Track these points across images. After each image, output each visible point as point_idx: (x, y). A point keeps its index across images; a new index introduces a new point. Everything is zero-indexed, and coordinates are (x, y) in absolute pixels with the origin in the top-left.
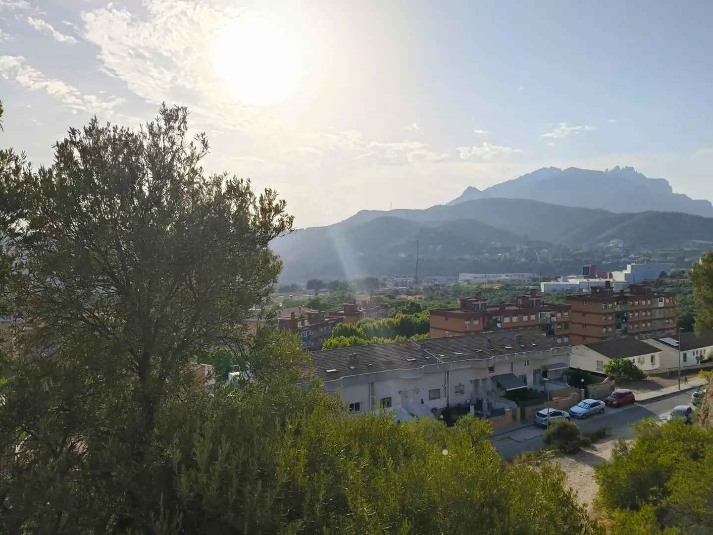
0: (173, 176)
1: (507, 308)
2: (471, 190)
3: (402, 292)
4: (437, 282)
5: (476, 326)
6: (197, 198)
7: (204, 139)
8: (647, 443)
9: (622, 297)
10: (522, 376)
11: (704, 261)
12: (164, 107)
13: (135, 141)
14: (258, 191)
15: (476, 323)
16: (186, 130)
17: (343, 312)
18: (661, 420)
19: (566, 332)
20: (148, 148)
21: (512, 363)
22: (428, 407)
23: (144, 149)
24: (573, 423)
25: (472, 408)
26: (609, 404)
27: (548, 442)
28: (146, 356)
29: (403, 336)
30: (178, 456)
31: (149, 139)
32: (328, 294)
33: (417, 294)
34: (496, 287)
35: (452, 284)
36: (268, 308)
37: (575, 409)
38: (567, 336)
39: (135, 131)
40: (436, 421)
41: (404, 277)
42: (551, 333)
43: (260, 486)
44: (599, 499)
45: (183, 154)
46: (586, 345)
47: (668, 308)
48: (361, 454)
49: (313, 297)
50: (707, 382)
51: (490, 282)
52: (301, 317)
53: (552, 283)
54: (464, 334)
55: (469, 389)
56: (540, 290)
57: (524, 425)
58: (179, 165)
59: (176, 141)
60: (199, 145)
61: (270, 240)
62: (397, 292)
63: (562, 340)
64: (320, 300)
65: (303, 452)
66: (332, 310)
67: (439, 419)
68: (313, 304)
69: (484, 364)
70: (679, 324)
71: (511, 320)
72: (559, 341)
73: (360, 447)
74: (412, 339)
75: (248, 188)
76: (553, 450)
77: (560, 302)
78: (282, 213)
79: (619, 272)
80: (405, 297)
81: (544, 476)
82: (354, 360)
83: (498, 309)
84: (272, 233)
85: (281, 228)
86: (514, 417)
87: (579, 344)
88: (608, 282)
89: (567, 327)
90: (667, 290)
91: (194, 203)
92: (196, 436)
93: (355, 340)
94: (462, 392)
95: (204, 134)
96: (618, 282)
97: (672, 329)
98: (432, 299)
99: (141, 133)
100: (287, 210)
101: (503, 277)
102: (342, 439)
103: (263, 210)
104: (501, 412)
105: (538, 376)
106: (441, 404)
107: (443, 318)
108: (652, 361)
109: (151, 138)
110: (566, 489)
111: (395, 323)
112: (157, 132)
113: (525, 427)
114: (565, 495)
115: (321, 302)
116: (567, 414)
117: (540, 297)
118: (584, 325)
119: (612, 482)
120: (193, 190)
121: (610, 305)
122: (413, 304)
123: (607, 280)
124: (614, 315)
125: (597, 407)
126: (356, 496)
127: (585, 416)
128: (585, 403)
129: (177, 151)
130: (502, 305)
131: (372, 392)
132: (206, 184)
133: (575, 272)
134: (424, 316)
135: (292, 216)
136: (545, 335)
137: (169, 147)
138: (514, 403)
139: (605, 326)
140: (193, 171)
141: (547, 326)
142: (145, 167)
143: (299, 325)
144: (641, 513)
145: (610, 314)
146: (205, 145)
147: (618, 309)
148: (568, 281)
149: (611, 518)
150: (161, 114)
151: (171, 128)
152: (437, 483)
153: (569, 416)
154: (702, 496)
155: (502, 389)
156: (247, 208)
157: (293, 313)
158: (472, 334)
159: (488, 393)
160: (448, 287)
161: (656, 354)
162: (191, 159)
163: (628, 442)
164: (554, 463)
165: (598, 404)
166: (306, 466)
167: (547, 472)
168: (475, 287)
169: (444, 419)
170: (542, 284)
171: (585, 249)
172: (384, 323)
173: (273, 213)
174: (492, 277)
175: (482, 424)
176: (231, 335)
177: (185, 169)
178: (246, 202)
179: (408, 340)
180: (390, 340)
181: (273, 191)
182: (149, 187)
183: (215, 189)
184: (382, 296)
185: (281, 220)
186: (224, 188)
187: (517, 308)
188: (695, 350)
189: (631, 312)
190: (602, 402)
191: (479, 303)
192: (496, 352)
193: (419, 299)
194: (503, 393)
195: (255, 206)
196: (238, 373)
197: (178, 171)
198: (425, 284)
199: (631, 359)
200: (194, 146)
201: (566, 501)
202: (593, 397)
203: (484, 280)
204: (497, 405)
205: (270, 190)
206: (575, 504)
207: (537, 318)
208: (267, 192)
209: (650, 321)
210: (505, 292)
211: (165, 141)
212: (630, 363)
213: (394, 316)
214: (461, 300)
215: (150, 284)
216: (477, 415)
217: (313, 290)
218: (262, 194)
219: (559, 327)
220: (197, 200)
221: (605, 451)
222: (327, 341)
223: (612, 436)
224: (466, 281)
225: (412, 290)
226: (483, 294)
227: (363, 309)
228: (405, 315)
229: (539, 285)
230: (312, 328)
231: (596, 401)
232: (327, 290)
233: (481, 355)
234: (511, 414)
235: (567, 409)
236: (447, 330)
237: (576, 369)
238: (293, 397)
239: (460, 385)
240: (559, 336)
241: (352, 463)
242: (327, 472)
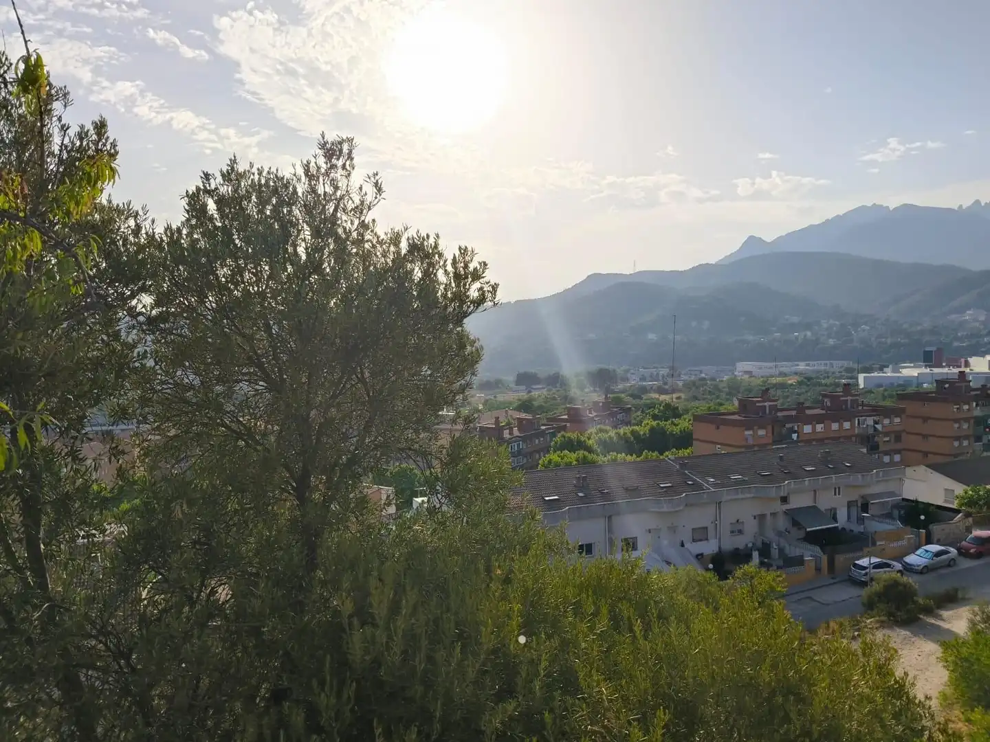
0: (337, 233)
1: (808, 412)
2: (753, 241)
3: (651, 389)
4: (703, 375)
5: (761, 437)
6: (370, 262)
7: (377, 181)
9: (984, 396)
10: (831, 510)
12: (323, 138)
13: (286, 186)
14: (449, 250)
15: (761, 432)
16: (353, 168)
17: (566, 417)
19: (898, 446)
20: (303, 195)
21: (815, 491)
22: (690, 553)
23: (298, 197)
24: (908, 579)
25: (755, 554)
26: (963, 553)
27: (870, 606)
28: (305, 475)
29: (653, 451)
30: (348, 607)
31: (304, 184)
32: (545, 392)
33: (673, 391)
34: (792, 380)
35: (726, 378)
36: (465, 411)
37: (911, 559)
38: (898, 452)
39: (286, 173)
40: (701, 571)
41: (654, 368)
42: (874, 448)
43: (458, 649)
44: (949, 691)
45: (350, 202)
46: (927, 466)
48: (596, 614)
49: (523, 395)
51: (785, 375)
52: (509, 424)
53: (875, 374)
54: (743, 450)
55: (751, 527)
56: (858, 385)
57: (832, 581)
58: (344, 218)
59: (340, 184)
60: (370, 189)
61: (466, 317)
62: (644, 390)
63: (892, 459)
64: (535, 400)
65: (517, 607)
66: (550, 415)
67: (707, 569)
68: (525, 406)
69: (773, 492)
71: (814, 428)
72: (886, 459)
73: (595, 604)
74: (667, 456)
75: (436, 246)
76: (877, 618)
77: (888, 403)
78: (482, 279)
79: (982, 358)
80: (656, 396)
81: (864, 654)
82: (582, 485)
83: (794, 413)
84: (469, 307)
86: (818, 569)
87: (918, 464)
88: (962, 373)
89: (898, 438)
91: (366, 268)
92: (373, 582)
93: (585, 457)
94: (740, 532)
95: (377, 174)
96: (978, 373)
98: (695, 398)
99: (295, 175)
100: (490, 276)
101: (802, 366)
102: (569, 592)
103: (457, 276)
104: (799, 561)
105: (854, 511)
106: (709, 548)
107: (713, 427)
109: (307, 182)
110: (899, 673)
111: (642, 433)
112: (315, 173)
113: (835, 583)
114: (896, 682)
115: (536, 404)
116: (898, 566)
117: (856, 395)
118: (925, 436)
119: (969, 668)
120: (363, 252)
121: (966, 407)
122: (668, 406)
123: (962, 369)
124: (972, 421)
125: (945, 557)
126: (590, 671)
127: (926, 570)
128: (927, 551)
129: (342, 198)
130: (800, 407)
132: (381, 243)
133: (912, 359)
134: (684, 424)
135: (495, 284)
136: (865, 450)
137: (331, 193)
138: (818, 549)
139: (958, 438)
140: (364, 226)
141: (868, 437)
142: (301, 221)
143: (506, 434)
145: (967, 420)
146: (379, 188)
147: (978, 412)
148: (900, 372)
149: (968, 720)
150: (320, 148)
151: (333, 167)
152: (706, 658)
153: (901, 568)
155: (799, 529)
156: (435, 275)
157: (497, 418)
158: (756, 449)
159: (780, 534)
160: (721, 381)
162: (359, 210)
164: (880, 635)
165: (946, 552)
167: (868, 649)
168: (759, 381)
169: (715, 569)
170: (861, 377)
171: (927, 324)
172: (625, 434)
173: (470, 280)
174: (786, 367)
175: (769, 577)
176: (416, 446)
177: (352, 223)
178: (434, 267)
179: (661, 457)
180: (634, 456)
181: (470, 249)
182: (306, 249)
183: (392, 249)
184: (623, 395)
185: (481, 289)
186: (404, 246)
187: (824, 412)
190: (952, 549)
191: (766, 404)
192: (791, 476)
193: (677, 399)
194: (802, 534)
195: (446, 271)
196: (425, 499)
197: (343, 227)
198: (684, 377)
200: (364, 191)
201: (899, 691)
202: (938, 542)
203: (773, 371)
204: (793, 551)
205: (466, 247)
206: (911, 695)
207: (852, 425)
208: (462, 251)
210: (804, 388)
211: (326, 185)
213: (639, 424)
214: (740, 401)
215: (309, 377)
216: (762, 564)
217: (523, 387)
218: (454, 255)
219: (887, 439)
220: (369, 266)
221: (958, 621)
222: (545, 457)
223: (969, 599)
224: (746, 372)
225: (667, 387)
226: (772, 392)
227: (595, 414)
228: (656, 422)
229: (857, 379)
230: (524, 439)
231: (943, 548)
232: (544, 386)
233: (770, 479)
234: (813, 565)
235: (899, 559)
236: (719, 444)
237: (912, 501)
238: (500, 533)
239: (738, 521)
240: (886, 453)
241: (584, 627)
242: (549, 637)
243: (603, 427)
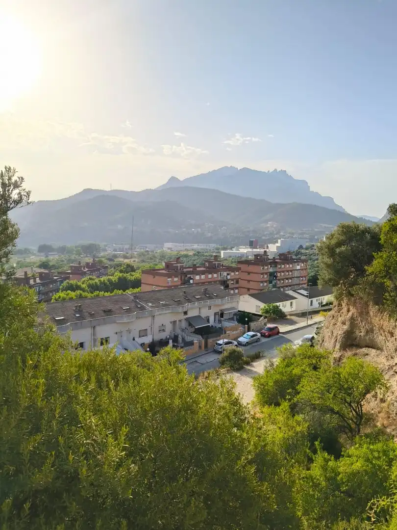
1: (198, 269)
2: (173, 179)
3: (120, 256)
4: (147, 249)
5: (175, 281)
8: (286, 361)
9: (274, 263)
10: (207, 317)
11: (327, 238)
15: (176, 279)
17: (70, 271)
18: (295, 345)
19: (237, 286)
21: (200, 308)
22: (138, 343)
24: (240, 349)
25: (171, 341)
26: (263, 335)
27: (222, 363)
29: (120, 290)
32: (57, 257)
33: (131, 258)
34: (191, 253)
35: (159, 251)
36: (7, 267)
37: (241, 339)
38: (237, 288)
40: (144, 353)
41: (121, 244)
42: (227, 287)
43: (5, 410)
44: (255, 400)
46: (249, 295)
47: (302, 270)
48: (89, 380)
49: (44, 259)
50: (325, 319)
51: (187, 250)
52: (33, 276)
53: (228, 251)
54: (166, 288)
55: (169, 328)
56: (221, 256)
57: (207, 352)
61: (9, 210)
62: (116, 256)
63: (234, 292)
64: (50, 261)
65: (42, 381)
66: (60, 270)
67: (146, 351)
68: (44, 265)
69: (180, 310)
70: (309, 281)
71: (200, 277)
72: (232, 292)
74: (127, 293)
76: (226, 369)
77: (234, 265)
78: (20, 188)
79: (273, 245)
80: (122, 260)
81: (222, 386)
82: (79, 310)
83: (191, 269)
84: (11, 204)
85: (17, 202)
86: (200, 347)
87: (245, 294)
88: (265, 251)
89: (237, 282)
90: (303, 258)
94: (164, 330)
96: (272, 252)
97: (305, 284)
98: (143, 261)
100: (25, 185)
101: (195, 246)
102: (73, 369)
103: (4, 185)
104: (191, 343)
105: (217, 316)
106: (148, 340)
107: (152, 276)
108: (291, 305)
110: (237, 394)
111: (114, 280)
114: (236, 398)
115: (51, 264)
116: (236, 343)
117: (221, 261)
118: (249, 281)
119: (263, 388)
121: (266, 267)
122: (128, 266)
124: (268, 274)
125: (255, 338)
126: (85, 412)
127: (248, 344)
128: (248, 335)
130: (195, 266)
131: (94, 334)
133: (243, 244)
134: (137, 275)
136: (222, 288)
138: (200, 337)
139: (262, 282)
141: (224, 281)
143: (32, 282)
144: (281, 407)
145: (266, 274)
147: (271, 270)
148: (239, 251)
149: (262, 412)
154: (317, 392)
155: (192, 327)
157: (26, 273)
158: (173, 288)
159: (183, 330)
160: (156, 253)
161: (294, 301)
163: (274, 360)
164: (228, 376)
165: (256, 335)
166: (43, 392)
167: (223, 384)
168: (175, 253)
169: (150, 351)
170: (222, 252)
171: (251, 228)
172: (104, 281)
173: (12, 187)
174: (189, 246)
175: (178, 353)
179: (124, 293)
180: (109, 293)
181: (12, 168)
184: (103, 259)
185: (19, 193)
187: (205, 269)
188: (318, 298)
189: (280, 272)
190: (258, 334)
191: (178, 265)
192: (189, 301)
193: (133, 261)
194: (193, 330)
198: (138, 250)
199: (278, 304)
201: (236, 403)
202: (253, 331)
203: (181, 248)
204: (189, 339)
205: (10, 167)
206: (241, 404)
207: (218, 276)
208: (7, 169)
209: (291, 278)
210: (196, 257)
212: (277, 307)
213: (112, 275)
214: (166, 263)
216: (174, 346)
217: (43, 254)
218: (2, 171)
219: (232, 282)
221: (259, 367)
222: (56, 295)
223: (265, 356)
224: (169, 248)
225: (128, 255)
226: (181, 259)
227: (87, 269)
228: (122, 274)
229: (220, 253)
230: (43, 285)
231: (254, 333)
232: (56, 253)
233: (179, 303)
234: (198, 345)
235: (236, 339)
236: (154, 285)
237: (242, 311)
238: (30, 339)
239: (163, 325)
240: (232, 289)
241: (82, 387)
242: (61, 395)
243: (91, 277)
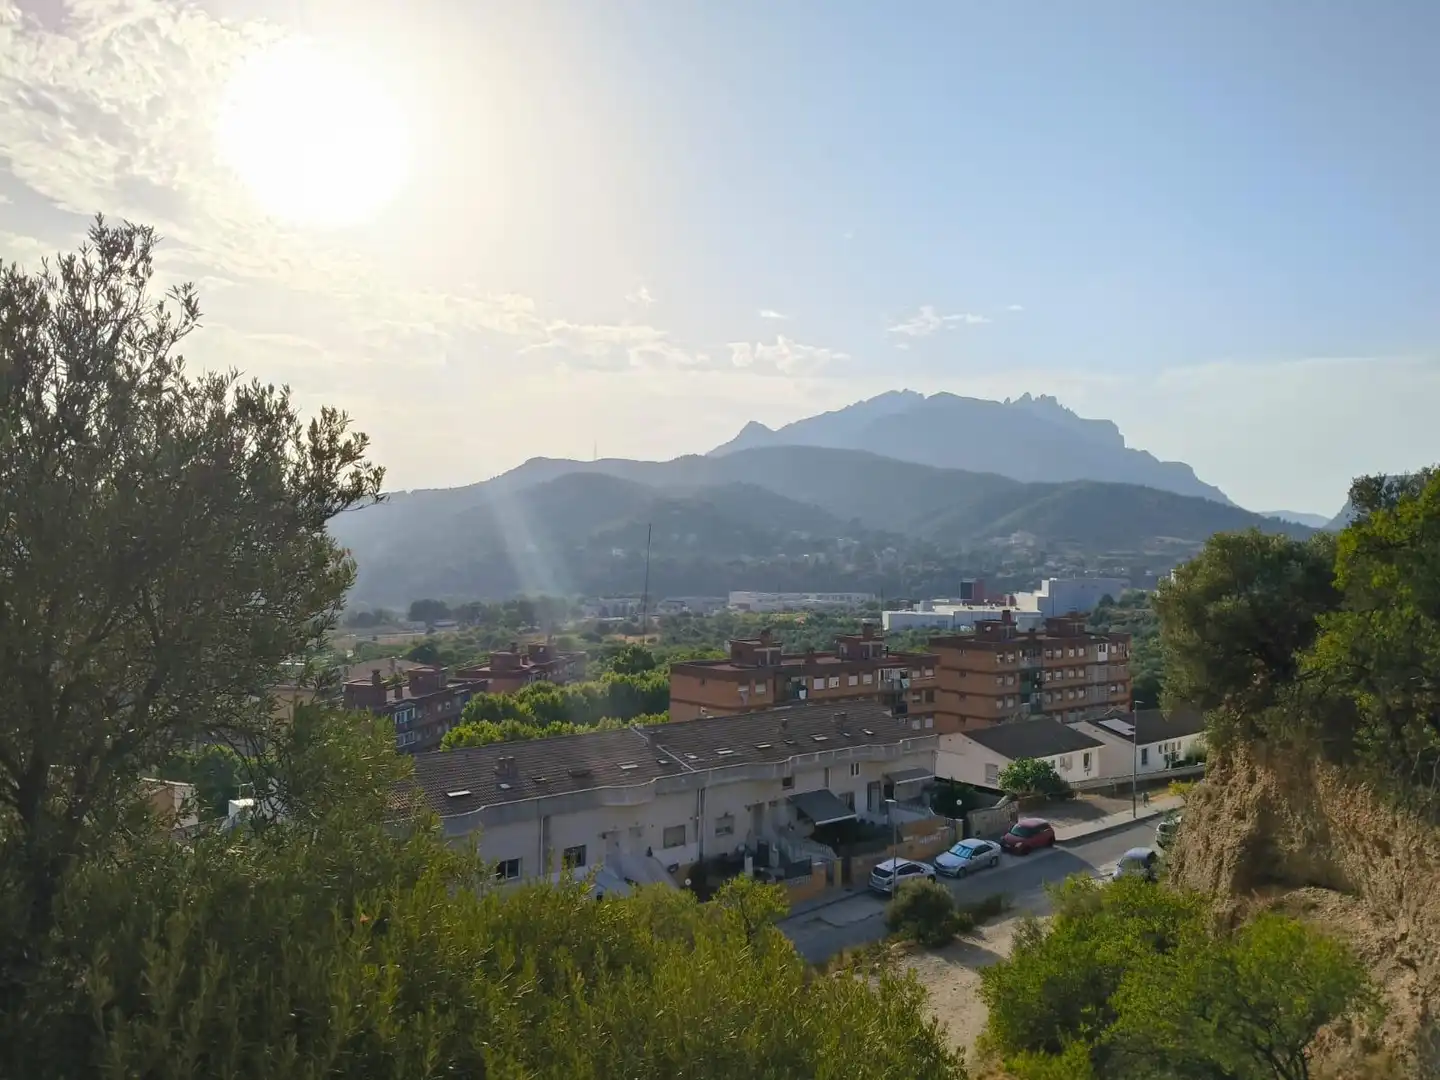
0: (115, 374)
1: (819, 661)
2: (754, 428)
3: (615, 628)
4: (685, 609)
5: (760, 695)
6: (169, 423)
7: (190, 297)
8: (1076, 921)
9: (1031, 643)
10: (847, 795)
11: (1179, 575)
12: (100, 223)
13: (28, 293)
14: (306, 412)
15: (760, 689)
16: (150, 275)
17: (487, 669)
18: (1101, 877)
19: (929, 708)
20: (58, 309)
21: (827, 770)
22: (661, 864)
23: (49, 312)
24: (942, 887)
25: (749, 861)
26: (1008, 849)
27: (894, 926)
28: (39, 766)
29: (614, 718)
30: (106, 989)
31: (62, 292)
32: (456, 631)
33: (645, 631)
34: (800, 618)
35: (716, 612)
36: (322, 661)
37: (945, 859)
38: (930, 715)
39: (30, 271)
40: (675, 890)
41: (621, 597)
42: (901, 709)
43: (292, 1047)
44: (989, 1034)
45: (141, 327)
46: (966, 734)
47: (1115, 663)
48: (517, 969)
49: (422, 636)
50: (1184, 803)
51: (788, 609)
52: (395, 681)
53: (903, 612)
54: (736, 713)
55: (743, 824)
56: (882, 626)
57: (851, 894)
58: (129, 351)
59: (124, 299)
60: (176, 313)
61: (329, 517)
62: (604, 628)
63: (922, 725)
64: (439, 643)
65: (391, 969)
66: (464, 666)
67: (683, 887)
68: (422, 653)
69: (773, 772)
70: (1135, 694)
72: (916, 725)
73: (516, 952)
74: (633, 725)
75: (284, 406)
76: (903, 942)
77: (917, 651)
78: (359, 461)
79: (1029, 595)
80: (620, 637)
81: (884, 998)
82: (508, 771)
83: (802, 662)
84: (335, 501)
85: (356, 493)
86: (830, 878)
87: (954, 731)
88: (1007, 613)
89: (930, 698)
90: (1113, 629)
91: (162, 433)
92: (150, 946)
93: (515, 731)
94: (729, 830)
95: (190, 287)
96: (1025, 614)
97: (1123, 702)
98: (675, 640)
99: (45, 276)
100: (371, 455)
101: (812, 599)
102: (477, 939)
103: (317, 453)
104: (805, 868)
105: (876, 795)
106: (687, 855)
107: (697, 681)
108: (1086, 764)
109: (67, 289)
110: (926, 1018)
111: (599, 691)
112: (81, 276)
113: (854, 896)
114: (923, 1033)
115: (440, 649)
116: (930, 869)
117: (882, 639)
118: (963, 695)
119: (1012, 1001)
120: (159, 405)
121: (1011, 657)
122: (636, 652)
123: (1008, 608)
124: (1018, 675)
125: (986, 854)
127: (964, 872)
128: (964, 848)
129: (125, 320)
130: (810, 654)
131: (546, 838)
132: (191, 394)
133: (947, 593)
134: (658, 677)
135: (379, 468)
136: (889, 713)
137: (108, 309)
138: (829, 850)
139: (1000, 697)
140: (162, 365)
141: (893, 696)
142: (51, 351)
143: (391, 697)
144: (1065, 1058)
145: (1012, 674)
146: (192, 310)
147: (1025, 664)
148: (933, 610)
149: (1010, 1070)
150: (92, 238)
151: (114, 269)
152: (673, 1018)
153: (933, 872)
154: (1169, 1017)
155: (806, 823)
156: (281, 448)
157: (376, 673)
158: (752, 711)
159: (781, 830)
160: (708, 617)
161: (1094, 751)
162: (156, 339)
163: (1041, 920)
164: (905, 965)
165: (988, 848)
166: (397, 1000)
167: (890, 988)
168: (758, 618)
169: (693, 887)
170: (886, 615)
171: (965, 551)
172: (574, 693)
173: (338, 460)
174: (792, 599)
175: (769, 895)
176: (236, 720)
177: (142, 359)
178: (279, 435)
179: (625, 727)
180: (587, 726)
181: (339, 412)
182: (58, 396)
183: (209, 404)
184: (574, 637)
185: (356, 474)
186: (230, 404)
187: (839, 661)
188: (1163, 743)
189: (1049, 670)
190: (995, 844)
191: (767, 650)
192: (798, 749)
193: (649, 641)
194: (809, 830)
195: (298, 443)
196: (250, 802)
197: (126, 363)
198: (663, 611)
199: (1048, 759)
200: (165, 311)
201: (926, 1045)
202: (979, 836)
203: (774, 605)
204: (797, 855)
205: (334, 410)
206: (941, 1048)
207: (875, 679)
208: (328, 415)
209: (1082, 687)
210: (815, 629)
211: (100, 297)
212: (1047, 768)
213: (597, 676)
214: (733, 644)
215: (53, 606)
216: (757, 875)
217: (422, 624)
218: (314, 421)
219: (917, 698)
220: (169, 426)
221: (1000, 940)
222: (451, 731)
223: (1013, 909)
224: (741, 606)
225: (636, 625)
226: (774, 632)
227: (532, 664)
228: (621, 675)
229: (880, 617)
230: (419, 704)
231: (983, 843)
232: (454, 622)
233: (768, 754)
234: (823, 872)
235: (930, 859)
236: (704, 705)
237: (947, 781)
238: (372, 855)
239: (726, 815)
240: (917, 716)
241: (498, 989)
242: (443, 1010)
243: (542, 683)
